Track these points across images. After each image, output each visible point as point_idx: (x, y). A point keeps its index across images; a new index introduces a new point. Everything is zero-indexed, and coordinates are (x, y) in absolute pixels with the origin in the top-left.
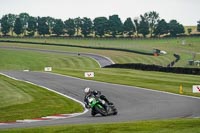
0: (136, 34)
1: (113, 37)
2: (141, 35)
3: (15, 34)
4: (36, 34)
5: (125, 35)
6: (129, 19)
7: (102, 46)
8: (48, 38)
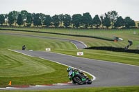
0: (101, 26)
1: (86, 28)
2: (105, 27)
3: (17, 25)
4: (32, 25)
5: (94, 27)
6: (97, 16)
7: (78, 34)
8: (40, 28)
